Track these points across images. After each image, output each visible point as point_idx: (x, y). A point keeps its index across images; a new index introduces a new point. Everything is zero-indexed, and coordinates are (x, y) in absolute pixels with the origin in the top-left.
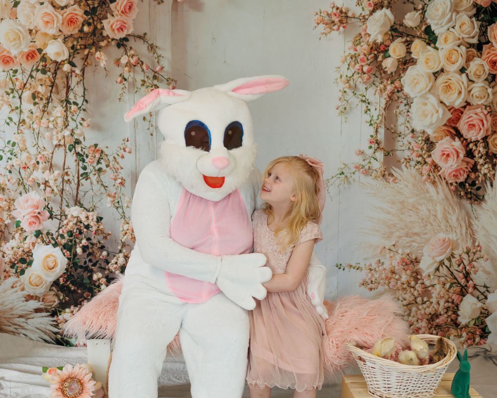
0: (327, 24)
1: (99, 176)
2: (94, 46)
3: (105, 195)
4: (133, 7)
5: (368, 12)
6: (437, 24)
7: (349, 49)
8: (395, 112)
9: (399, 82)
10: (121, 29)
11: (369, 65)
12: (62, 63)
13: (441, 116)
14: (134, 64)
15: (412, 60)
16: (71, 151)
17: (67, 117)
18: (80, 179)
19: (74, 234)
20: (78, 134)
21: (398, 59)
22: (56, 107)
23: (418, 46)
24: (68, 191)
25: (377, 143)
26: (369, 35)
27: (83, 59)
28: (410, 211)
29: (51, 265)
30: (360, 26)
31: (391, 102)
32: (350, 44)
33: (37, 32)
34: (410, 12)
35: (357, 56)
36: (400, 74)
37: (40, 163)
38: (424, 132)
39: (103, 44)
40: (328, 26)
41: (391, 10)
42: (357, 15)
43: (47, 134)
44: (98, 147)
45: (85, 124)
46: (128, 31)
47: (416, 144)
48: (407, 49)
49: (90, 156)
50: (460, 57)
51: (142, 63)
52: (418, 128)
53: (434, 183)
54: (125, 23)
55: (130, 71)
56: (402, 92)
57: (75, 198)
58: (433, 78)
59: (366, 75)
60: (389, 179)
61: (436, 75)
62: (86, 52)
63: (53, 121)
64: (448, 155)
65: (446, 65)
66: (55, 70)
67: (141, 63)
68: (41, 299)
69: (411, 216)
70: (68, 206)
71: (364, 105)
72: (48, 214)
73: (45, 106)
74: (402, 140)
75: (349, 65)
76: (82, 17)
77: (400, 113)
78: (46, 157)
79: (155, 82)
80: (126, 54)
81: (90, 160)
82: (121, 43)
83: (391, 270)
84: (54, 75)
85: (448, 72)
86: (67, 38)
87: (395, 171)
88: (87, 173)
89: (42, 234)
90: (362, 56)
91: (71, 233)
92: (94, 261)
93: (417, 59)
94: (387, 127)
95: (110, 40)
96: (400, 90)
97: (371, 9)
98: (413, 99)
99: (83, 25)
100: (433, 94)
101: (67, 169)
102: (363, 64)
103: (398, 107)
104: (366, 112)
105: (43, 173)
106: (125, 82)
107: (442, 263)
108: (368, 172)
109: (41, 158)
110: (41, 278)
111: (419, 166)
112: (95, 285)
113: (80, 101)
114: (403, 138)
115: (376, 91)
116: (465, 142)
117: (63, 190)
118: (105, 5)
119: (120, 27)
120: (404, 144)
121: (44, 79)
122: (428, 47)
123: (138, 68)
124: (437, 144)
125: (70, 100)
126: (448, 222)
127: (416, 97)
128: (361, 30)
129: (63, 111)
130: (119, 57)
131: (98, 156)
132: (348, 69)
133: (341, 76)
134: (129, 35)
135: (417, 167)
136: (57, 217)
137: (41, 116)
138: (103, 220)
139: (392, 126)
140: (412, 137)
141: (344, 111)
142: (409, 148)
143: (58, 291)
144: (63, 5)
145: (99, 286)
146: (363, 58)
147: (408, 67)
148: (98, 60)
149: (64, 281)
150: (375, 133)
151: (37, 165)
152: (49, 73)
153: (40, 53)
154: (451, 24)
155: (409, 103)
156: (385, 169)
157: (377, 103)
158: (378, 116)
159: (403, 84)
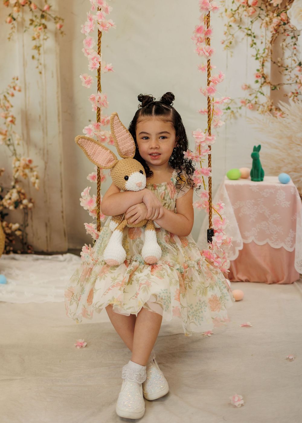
8: (281, 45)
9: (285, 14)
14: (23, 4)
25: (263, 77)
36: (286, 6)
51: (31, 3)
55: (18, 11)
56: (288, 24)
59: (251, 8)
60: (277, 114)
67: (29, 3)
69: (299, 151)
71: (250, 39)
74: (290, 73)
77: (286, 46)
79: (43, 21)
87: (281, 105)
94: (274, 61)
96: (286, 22)
98: (300, 31)
103: (285, 40)
104: (252, 46)
106: (14, 22)
108: (254, 107)
114: (291, 72)
115: (262, 24)
120: (291, 77)
123: (26, 8)
132: (233, 2)
133: (226, 10)
139: (279, 59)
140: (300, 71)
141: (230, 45)
142: (296, 82)
150: (261, 67)
155: (296, 35)
156: (272, 103)
157: (263, 36)
158: (264, 50)
159: (289, 16)
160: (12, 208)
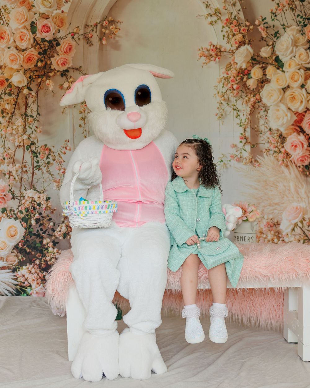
0: (207, 57)
1: (48, 167)
2: (45, 76)
3: (52, 181)
4: (72, 49)
5: (235, 48)
6: (283, 55)
7: (223, 73)
8: (257, 116)
9: (259, 95)
10: (64, 64)
11: (237, 84)
12: (23, 88)
13: (289, 119)
15: (267, 80)
16: (28, 150)
17: (26, 126)
18: (34, 170)
19: (30, 210)
20: (33, 138)
21: (257, 80)
22: (18, 119)
23: (270, 70)
24: (26, 179)
25: (245, 138)
26: (237, 63)
27: (37, 85)
28: (271, 187)
29: (13, 233)
30: (230, 57)
31: (254, 109)
32: (224, 70)
33: (5, 67)
34: (264, 47)
35: (229, 78)
36: (259, 90)
37: (6, 159)
38: (278, 130)
39: (51, 74)
40: (207, 58)
41: (251, 46)
42: (228, 49)
43: (11, 138)
44: (47, 146)
45: (38, 130)
46: (68, 65)
47: (273, 139)
48: (263, 72)
49: (42, 153)
50: (300, 77)
52: (274, 127)
53: (287, 166)
54: (66, 60)
56: (261, 102)
57: (31, 184)
58: (282, 92)
59: (236, 91)
60: (255, 165)
61: (284, 90)
62: (39, 80)
63: (15, 129)
64: (296, 146)
65: (291, 83)
66: (18, 93)
68: (5, 260)
69: (272, 191)
70: (25, 190)
71: (235, 112)
72: (11, 196)
73: (10, 119)
74: (263, 136)
75: (223, 84)
76: (37, 56)
77: (260, 117)
78: (10, 155)
80: (67, 81)
81: (42, 156)
82: (64, 73)
83: (260, 231)
84: (17, 97)
85: (293, 87)
86: (26, 71)
87: (259, 158)
88: (39, 165)
89: (6, 210)
90: (232, 78)
91: (27, 210)
92: (44, 230)
93: (270, 79)
94: (252, 127)
95: (56, 72)
96: (260, 101)
97: (237, 45)
98: (269, 107)
99: (38, 62)
100: (283, 103)
101: (25, 162)
102: (233, 83)
103: (259, 113)
104: (237, 117)
105: (8, 166)
107: (296, 225)
108: (240, 160)
109: (7, 155)
110: (5, 243)
111: (276, 154)
112: (44, 248)
113: (35, 114)
114: (264, 135)
115: (243, 102)
116: (307, 136)
117: (22, 178)
118: (53, 48)
119: (63, 63)
120: (264, 139)
121: (10, 100)
122: (278, 71)
124: (288, 139)
125: (28, 114)
126: (298, 194)
127: (271, 106)
128: (230, 60)
129: (23, 122)
130: (62, 83)
131: (47, 153)
132: (223, 87)
133: (218, 93)
134: (69, 68)
135: (274, 155)
136: (18, 198)
137: (7, 126)
138: (51, 199)
139: (256, 126)
140: (270, 134)
141: (221, 117)
142: (268, 142)
143: (18, 253)
144: (23, 48)
145: (47, 249)
146: (233, 79)
147: (264, 85)
148: (48, 86)
149: (22, 245)
150: (244, 132)
151: (3, 161)
152: (13, 96)
153: (7, 82)
154: (292, 55)
155: (267, 110)
156: (252, 157)
157: (244, 111)
158: (245, 120)
159: (262, 97)
160: (61, 238)
